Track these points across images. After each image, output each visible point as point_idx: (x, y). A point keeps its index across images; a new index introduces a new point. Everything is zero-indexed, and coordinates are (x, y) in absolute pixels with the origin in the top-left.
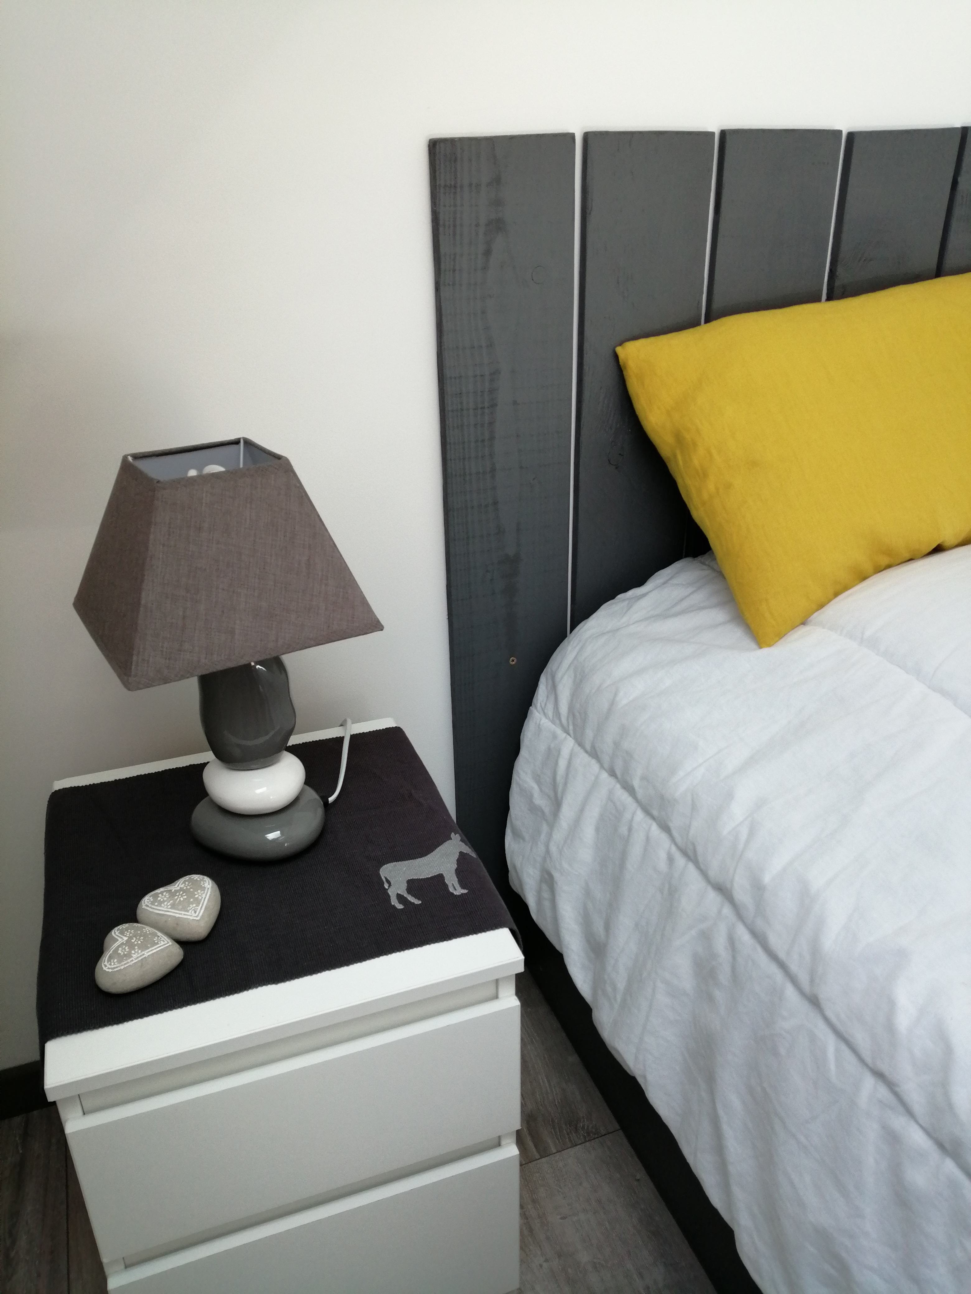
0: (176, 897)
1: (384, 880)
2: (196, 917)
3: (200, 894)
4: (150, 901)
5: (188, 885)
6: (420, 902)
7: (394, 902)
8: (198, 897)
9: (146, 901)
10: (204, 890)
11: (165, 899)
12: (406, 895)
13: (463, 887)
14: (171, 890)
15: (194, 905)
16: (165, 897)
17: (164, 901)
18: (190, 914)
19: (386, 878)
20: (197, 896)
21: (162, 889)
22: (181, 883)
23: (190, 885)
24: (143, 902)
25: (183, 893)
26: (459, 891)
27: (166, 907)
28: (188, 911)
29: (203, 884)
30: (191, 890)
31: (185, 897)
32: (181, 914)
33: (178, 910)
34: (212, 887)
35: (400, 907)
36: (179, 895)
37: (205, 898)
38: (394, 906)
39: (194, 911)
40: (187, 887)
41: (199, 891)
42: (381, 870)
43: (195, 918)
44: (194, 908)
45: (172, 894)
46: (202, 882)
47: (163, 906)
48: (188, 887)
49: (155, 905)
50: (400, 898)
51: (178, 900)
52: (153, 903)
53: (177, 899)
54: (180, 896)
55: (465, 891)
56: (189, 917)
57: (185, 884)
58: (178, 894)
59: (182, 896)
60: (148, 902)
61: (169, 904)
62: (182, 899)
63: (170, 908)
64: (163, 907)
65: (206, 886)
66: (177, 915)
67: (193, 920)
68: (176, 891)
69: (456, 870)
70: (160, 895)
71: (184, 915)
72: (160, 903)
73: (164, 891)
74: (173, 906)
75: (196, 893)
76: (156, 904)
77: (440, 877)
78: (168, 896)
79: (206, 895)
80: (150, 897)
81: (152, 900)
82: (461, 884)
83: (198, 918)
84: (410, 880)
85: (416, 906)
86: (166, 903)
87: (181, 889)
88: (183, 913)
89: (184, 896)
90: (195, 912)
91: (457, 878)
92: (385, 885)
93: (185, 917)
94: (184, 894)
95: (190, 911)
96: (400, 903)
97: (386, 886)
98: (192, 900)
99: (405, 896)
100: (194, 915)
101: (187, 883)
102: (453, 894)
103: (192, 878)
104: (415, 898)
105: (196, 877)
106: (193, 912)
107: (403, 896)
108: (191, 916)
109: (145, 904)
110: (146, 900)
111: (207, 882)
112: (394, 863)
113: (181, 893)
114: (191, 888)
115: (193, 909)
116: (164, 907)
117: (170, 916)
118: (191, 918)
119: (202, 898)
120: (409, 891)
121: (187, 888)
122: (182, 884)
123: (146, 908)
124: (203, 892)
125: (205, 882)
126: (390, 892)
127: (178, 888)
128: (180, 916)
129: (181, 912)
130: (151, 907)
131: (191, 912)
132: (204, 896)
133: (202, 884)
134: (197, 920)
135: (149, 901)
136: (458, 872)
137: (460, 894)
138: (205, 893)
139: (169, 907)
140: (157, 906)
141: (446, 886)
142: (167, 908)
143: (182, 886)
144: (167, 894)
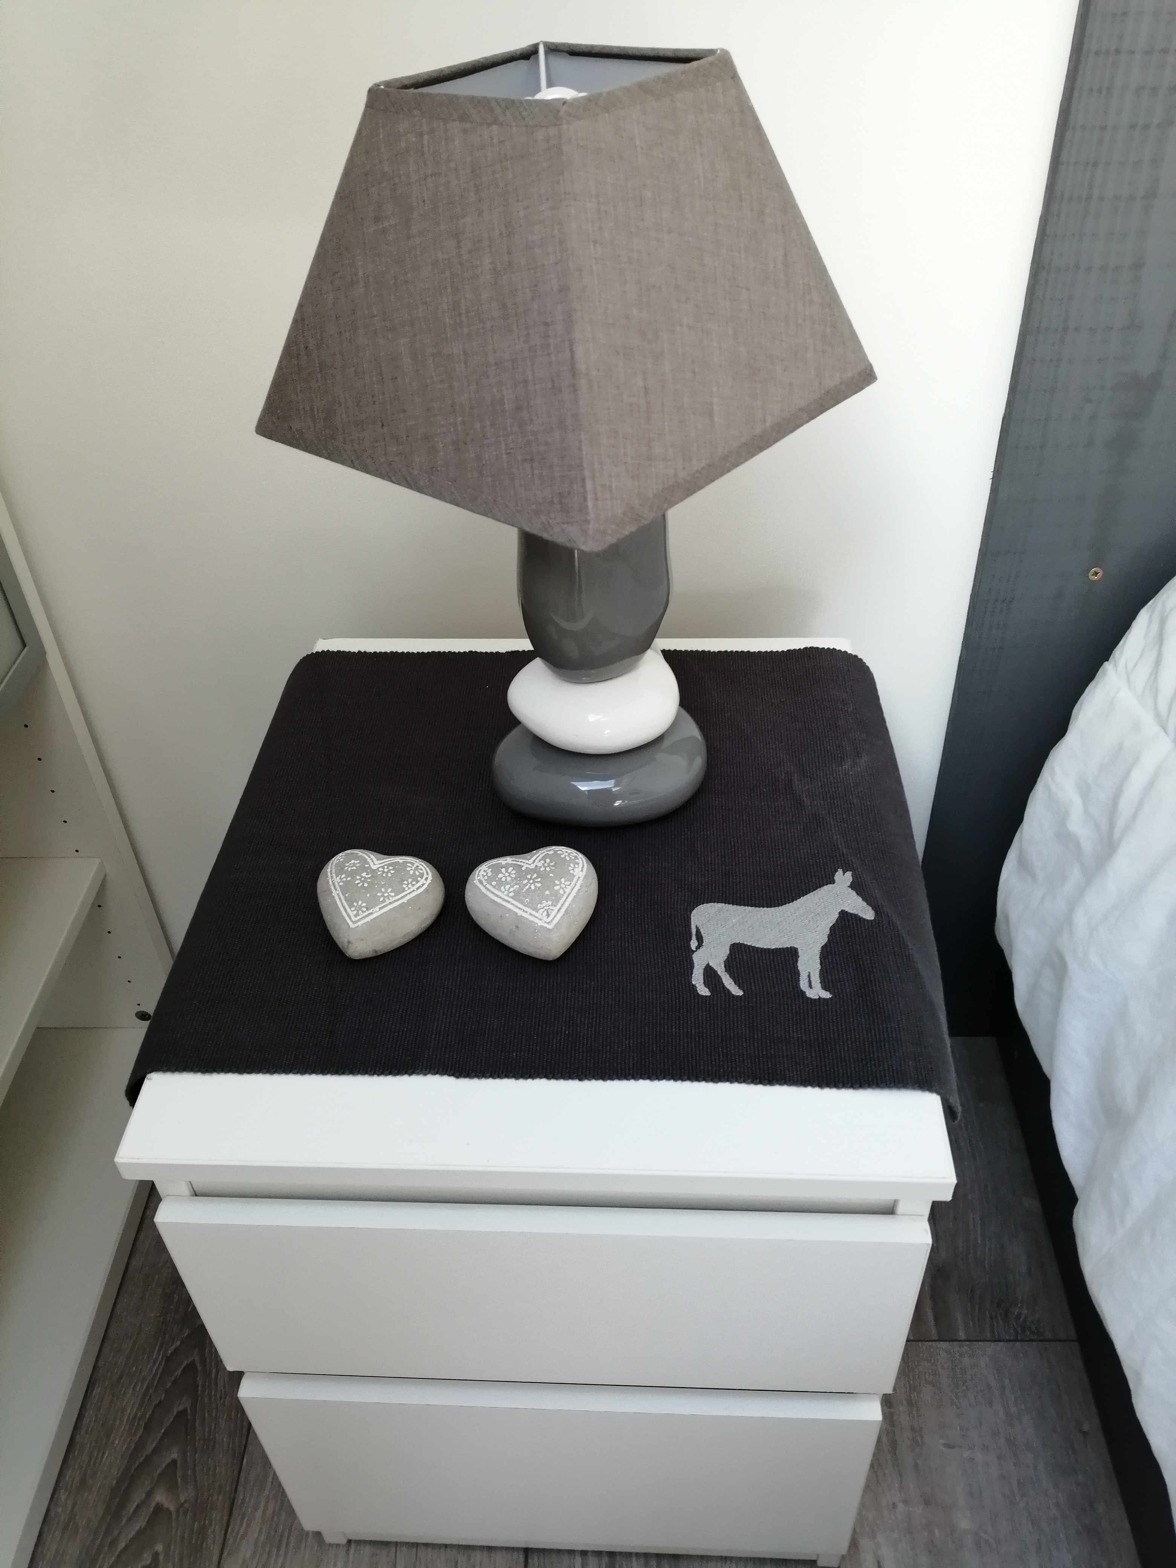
0: (526, 881)
1: (694, 931)
2: (548, 923)
3: (563, 886)
4: (487, 875)
5: (549, 866)
6: (741, 993)
7: (698, 979)
8: (557, 891)
9: (482, 872)
10: (571, 880)
11: (509, 879)
12: (721, 971)
13: (825, 986)
14: (521, 866)
15: (550, 903)
16: (509, 876)
17: (506, 883)
18: (540, 917)
19: (697, 928)
20: (556, 888)
21: (509, 860)
22: (539, 858)
23: (552, 866)
24: (477, 872)
25: (536, 878)
26: (816, 991)
27: (506, 892)
28: (537, 910)
29: (573, 870)
30: (551, 875)
31: (539, 885)
32: (527, 912)
33: (523, 903)
34: (586, 877)
35: (703, 991)
36: (531, 879)
37: (570, 894)
38: (694, 987)
39: (548, 912)
40: (545, 867)
41: (563, 880)
42: (694, 912)
43: (545, 925)
44: (547, 908)
45: (521, 874)
46: (572, 865)
47: (503, 890)
48: (548, 869)
49: (491, 885)
50: (710, 974)
51: (527, 887)
52: (489, 881)
53: (526, 885)
54: (531, 881)
55: (826, 995)
56: (536, 921)
57: (545, 862)
58: (529, 877)
59: (534, 882)
60: (484, 876)
61: (512, 889)
62: (533, 887)
63: (512, 897)
64: (501, 891)
65: (575, 874)
66: (520, 913)
67: (542, 926)
68: (528, 871)
69: (824, 948)
70: (503, 870)
71: (531, 914)
72: (500, 884)
73: (512, 865)
74: (517, 896)
75: (557, 882)
76: (494, 883)
77: (792, 954)
78: (513, 876)
79: (572, 890)
80: (489, 867)
81: (490, 874)
82: (824, 979)
83: (550, 927)
84: (737, 944)
85: (731, 999)
86: (507, 887)
87: (536, 870)
88: (529, 910)
89: (538, 882)
90: (548, 915)
91: (821, 964)
92: (692, 942)
93: (532, 918)
94: (539, 880)
95: (541, 911)
96: (707, 983)
97: (694, 944)
98: (547, 892)
99: (719, 973)
100: (545, 919)
101: (548, 860)
102: (803, 993)
103: (559, 852)
104: (735, 984)
105: (565, 852)
106: (545, 913)
107: (715, 972)
108: (541, 920)
109: (479, 878)
110: (483, 870)
111: (581, 865)
112: (720, 905)
113: (535, 875)
114: (551, 871)
115: (545, 908)
116: (503, 892)
117: (510, 910)
118: (540, 923)
119: (565, 892)
120: (729, 965)
121: (545, 870)
122: (540, 861)
123: (479, 885)
124: (568, 883)
125: (576, 866)
126: (696, 957)
127: (533, 866)
128: (524, 915)
129: (526, 909)
130: (485, 886)
131: (542, 914)
132: (568, 890)
133: (570, 868)
134: (549, 929)
135: (485, 874)
136: (826, 953)
137: (817, 997)
138: (572, 885)
139: (511, 894)
140: (494, 887)
141: (797, 974)
142: (507, 895)
143: (540, 864)
144: (514, 872)
